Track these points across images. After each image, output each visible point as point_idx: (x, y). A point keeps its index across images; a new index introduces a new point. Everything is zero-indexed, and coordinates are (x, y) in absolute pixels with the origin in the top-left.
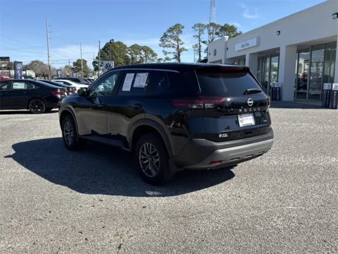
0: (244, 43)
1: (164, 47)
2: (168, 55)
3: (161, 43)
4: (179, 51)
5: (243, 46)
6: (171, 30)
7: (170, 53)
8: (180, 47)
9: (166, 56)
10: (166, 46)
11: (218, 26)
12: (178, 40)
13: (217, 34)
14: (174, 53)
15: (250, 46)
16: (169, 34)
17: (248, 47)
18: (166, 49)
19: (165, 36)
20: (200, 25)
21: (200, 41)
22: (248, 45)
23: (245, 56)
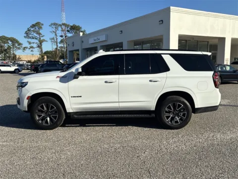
0: (95, 38)
1: (28, 38)
2: (32, 45)
3: (25, 35)
4: (41, 42)
5: (95, 40)
6: (33, 26)
7: (34, 43)
8: (42, 38)
9: (30, 45)
10: (30, 38)
11: (68, 25)
12: (39, 34)
13: (68, 31)
14: (37, 43)
15: (100, 40)
16: (32, 29)
17: (99, 41)
18: (30, 40)
19: (29, 30)
20: (55, 24)
21: (56, 35)
22: (99, 39)
23: (97, 47)
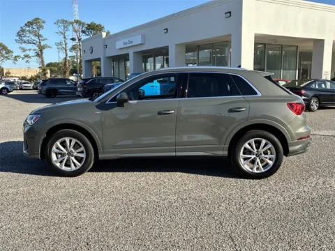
0: (126, 41)
1: (21, 43)
2: (27, 53)
3: (18, 38)
4: (41, 48)
5: (125, 43)
6: (29, 24)
7: (30, 50)
8: (43, 43)
9: (24, 53)
10: (25, 42)
11: (83, 24)
12: (39, 36)
13: (83, 32)
14: (34, 50)
15: (134, 44)
16: (27, 29)
17: (131, 45)
18: (24, 45)
19: (23, 30)
20: (63, 21)
21: (65, 38)
22: (132, 42)
